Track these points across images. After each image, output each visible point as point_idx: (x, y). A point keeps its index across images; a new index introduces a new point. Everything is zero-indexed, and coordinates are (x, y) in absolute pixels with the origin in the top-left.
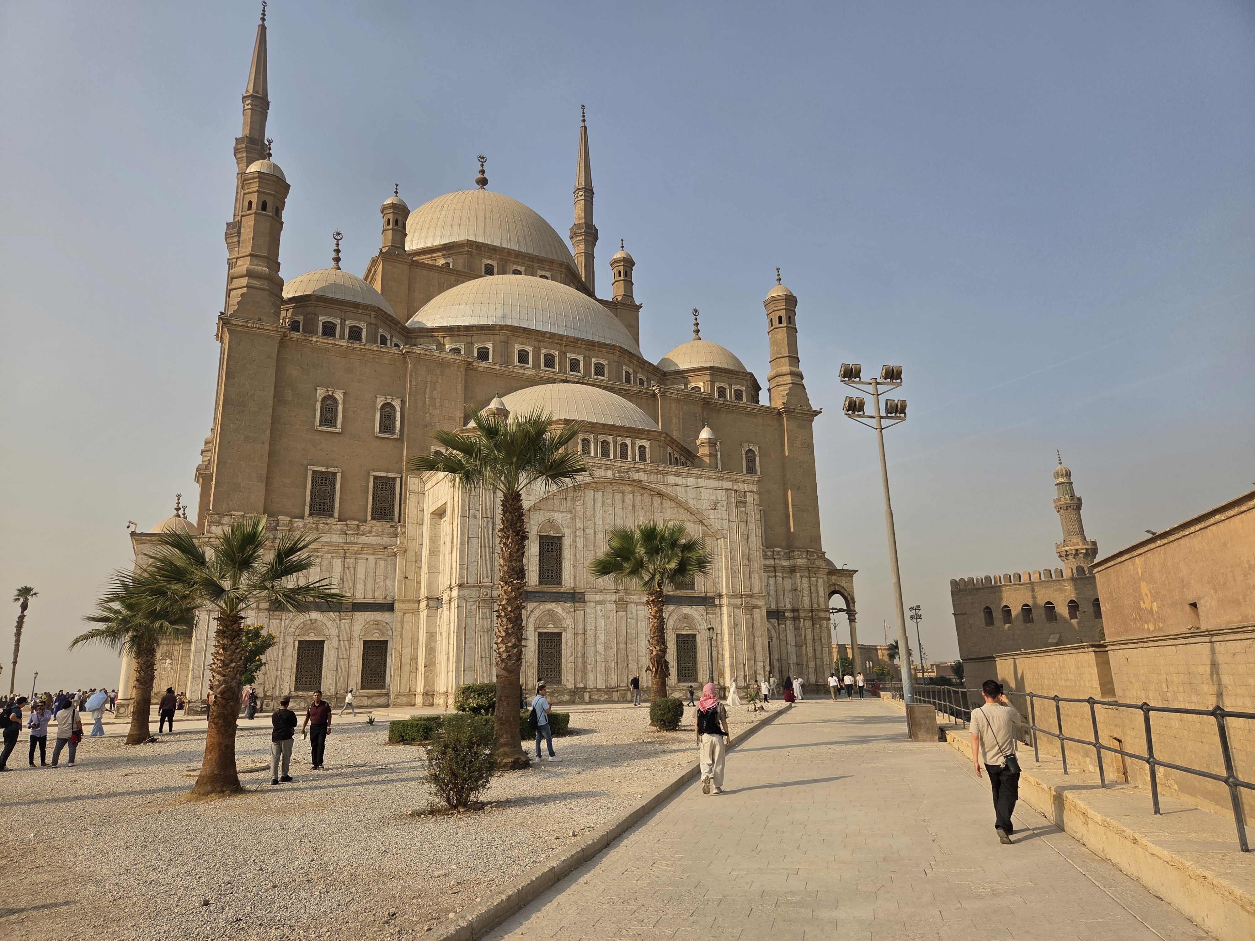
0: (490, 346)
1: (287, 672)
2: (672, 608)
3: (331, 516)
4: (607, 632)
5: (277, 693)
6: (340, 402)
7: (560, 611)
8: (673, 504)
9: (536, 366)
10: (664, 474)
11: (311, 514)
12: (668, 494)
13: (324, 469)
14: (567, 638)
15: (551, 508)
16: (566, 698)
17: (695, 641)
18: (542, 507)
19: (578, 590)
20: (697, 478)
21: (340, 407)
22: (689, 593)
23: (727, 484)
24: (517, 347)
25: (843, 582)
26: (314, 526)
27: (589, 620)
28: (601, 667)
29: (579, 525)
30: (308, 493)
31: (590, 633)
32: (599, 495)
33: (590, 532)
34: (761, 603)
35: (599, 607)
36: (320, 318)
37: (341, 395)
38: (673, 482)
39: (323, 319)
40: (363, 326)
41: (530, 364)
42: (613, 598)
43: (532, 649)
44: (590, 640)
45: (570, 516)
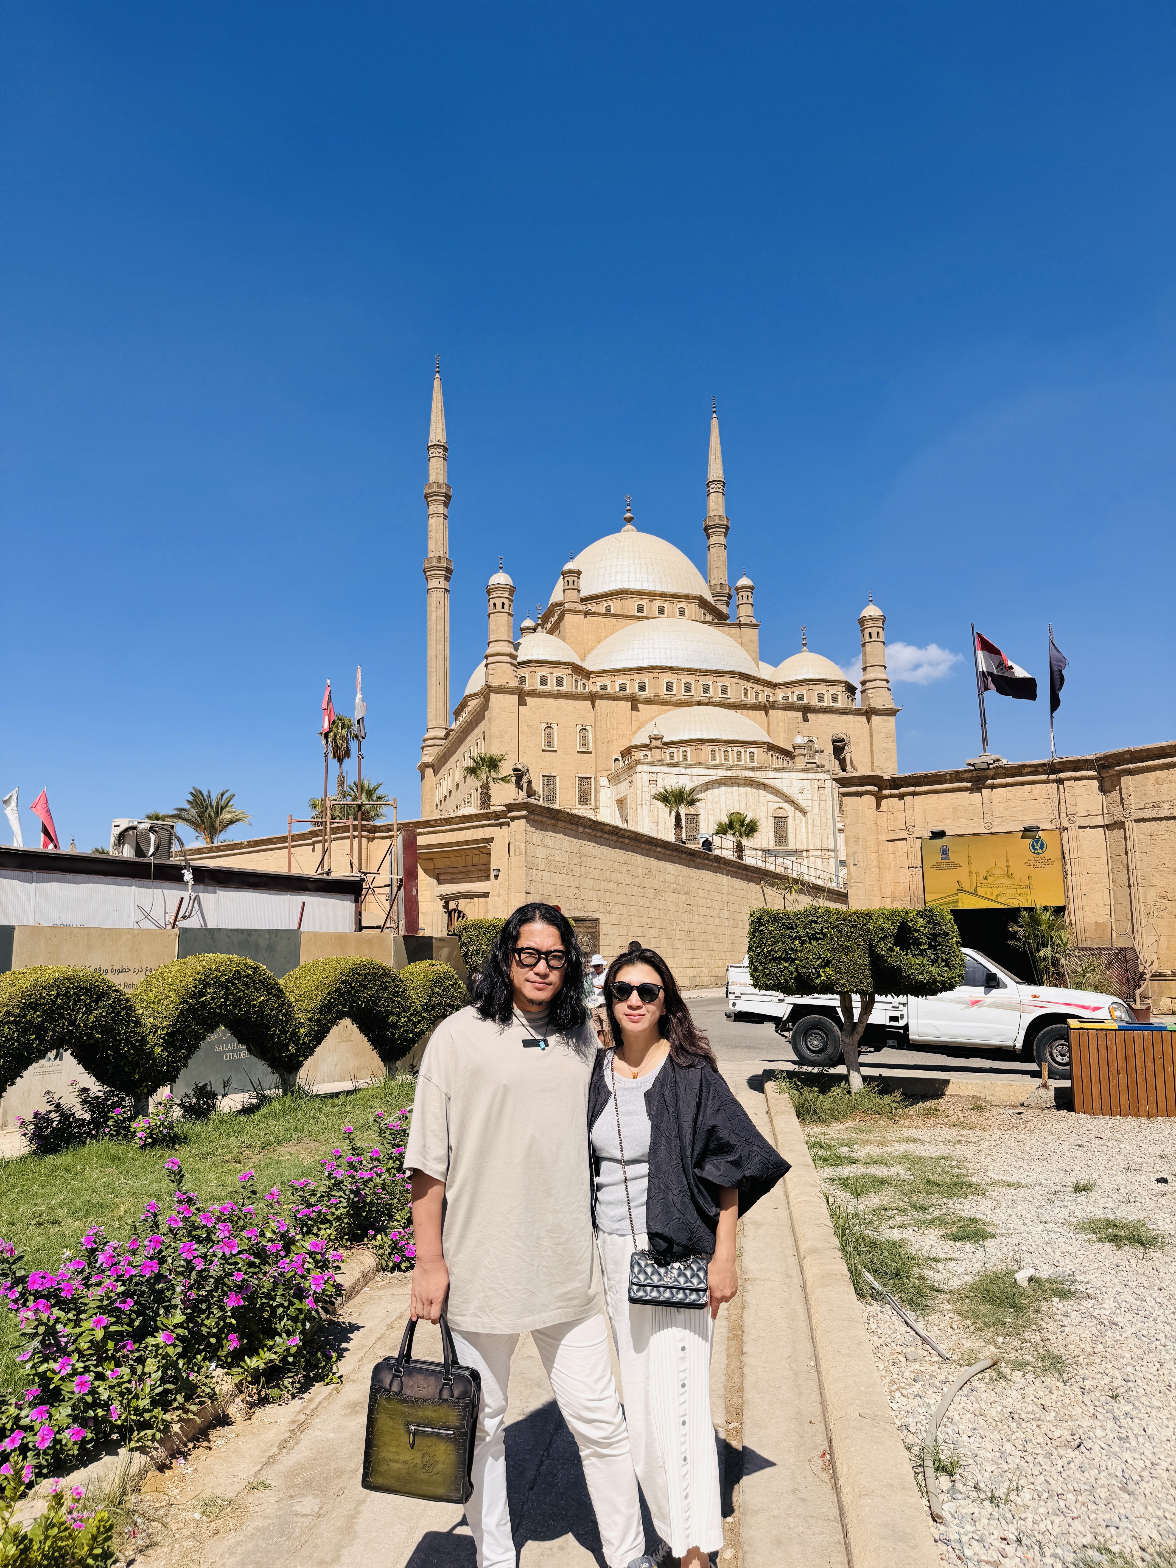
0: (646, 681)
6: (556, 730)
8: (772, 792)
9: (678, 692)
10: (766, 771)
12: (767, 784)
13: (549, 773)
20: (790, 772)
21: (555, 734)
22: (785, 848)
23: (811, 775)
24: (665, 681)
29: (710, 807)
30: (541, 790)
32: (722, 788)
33: (717, 811)
36: (538, 674)
37: (556, 725)
38: (772, 776)
40: (564, 676)
41: (674, 692)
45: (704, 801)
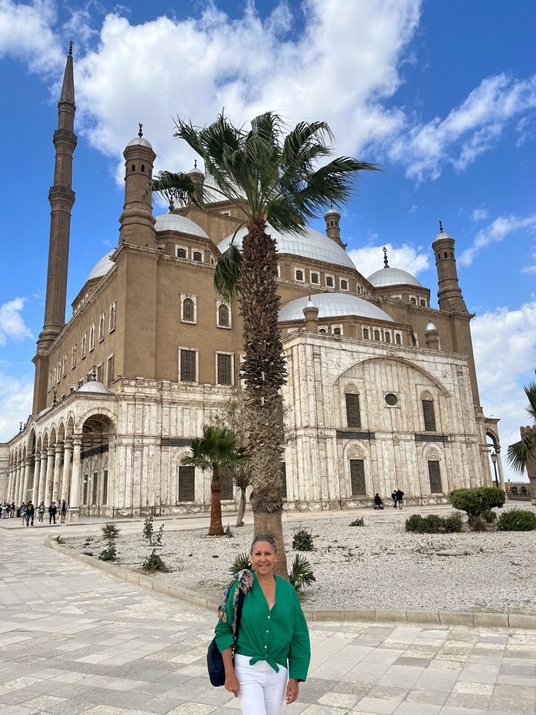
1: (174, 488)
2: (424, 443)
3: (194, 381)
4: (389, 459)
5: (169, 503)
6: (195, 303)
7: (361, 445)
8: (420, 374)
9: (307, 281)
10: (415, 353)
11: (182, 380)
12: (418, 367)
13: (188, 349)
14: (367, 463)
15: (351, 375)
16: (370, 504)
17: (439, 465)
18: (346, 375)
19: (372, 431)
20: (434, 356)
21: (195, 307)
22: (434, 433)
23: (451, 361)
24: (296, 269)
25: (492, 427)
26: (184, 388)
27: (378, 452)
28: (388, 482)
29: (368, 387)
30: (180, 365)
31: (380, 460)
32: (377, 367)
33: (374, 392)
34: (475, 439)
35: (383, 443)
36: (176, 246)
37: (195, 298)
38: (420, 359)
39: (177, 247)
40: (202, 252)
41: (304, 281)
42: (390, 436)
43: (347, 471)
44: (380, 464)
45: (361, 381)
